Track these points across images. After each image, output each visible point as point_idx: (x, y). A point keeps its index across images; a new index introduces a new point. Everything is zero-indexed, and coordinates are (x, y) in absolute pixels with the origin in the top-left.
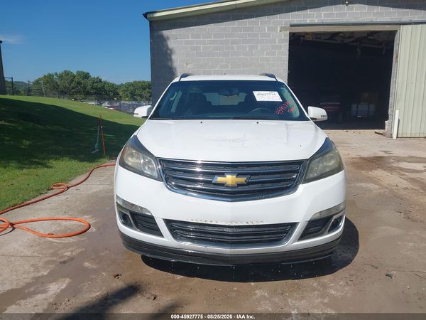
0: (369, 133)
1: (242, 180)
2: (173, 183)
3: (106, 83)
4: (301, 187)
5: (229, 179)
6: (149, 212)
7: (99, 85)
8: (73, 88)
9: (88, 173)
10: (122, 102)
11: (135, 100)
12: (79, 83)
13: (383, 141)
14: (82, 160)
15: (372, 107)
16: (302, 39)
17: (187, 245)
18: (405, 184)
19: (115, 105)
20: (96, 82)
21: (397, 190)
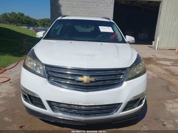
0: (146, 46)
1: (93, 79)
2: (53, 80)
3: (31, 19)
4: (125, 83)
5: (85, 79)
6: (38, 96)
7: (28, 20)
8: (17, 20)
9: (17, 62)
10: (38, 28)
11: (45, 27)
12: (19, 18)
13: (152, 50)
14: (15, 56)
15: (147, 35)
16: (119, 3)
17: (60, 115)
18: (163, 72)
19: (36, 29)
20: (27, 18)
21: (160, 74)
